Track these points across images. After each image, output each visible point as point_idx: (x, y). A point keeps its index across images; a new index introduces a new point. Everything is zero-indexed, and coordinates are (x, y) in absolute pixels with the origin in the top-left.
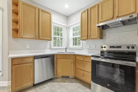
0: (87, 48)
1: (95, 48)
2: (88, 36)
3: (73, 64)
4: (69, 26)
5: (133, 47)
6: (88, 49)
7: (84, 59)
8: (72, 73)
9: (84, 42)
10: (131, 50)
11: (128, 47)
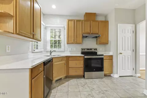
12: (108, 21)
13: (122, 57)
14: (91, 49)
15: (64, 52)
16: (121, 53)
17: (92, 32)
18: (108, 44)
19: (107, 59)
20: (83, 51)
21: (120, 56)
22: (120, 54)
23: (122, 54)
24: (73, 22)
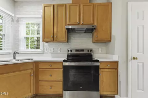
0: (49, 51)
1: (60, 51)
2: (53, 37)
3: (33, 76)
4: (18, 18)
5: (91, 51)
6: (52, 53)
7: (51, 66)
8: (32, 91)
9: (46, 44)
10: (89, 52)
11: (88, 51)
12: (111, 3)
13: (138, 65)
14: (82, 50)
15: (44, 54)
16: (134, 58)
17: (82, 23)
18: (110, 41)
19: (107, 67)
20: (70, 52)
21: (132, 64)
22: (133, 60)
23: (136, 59)
24: (52, 7)
